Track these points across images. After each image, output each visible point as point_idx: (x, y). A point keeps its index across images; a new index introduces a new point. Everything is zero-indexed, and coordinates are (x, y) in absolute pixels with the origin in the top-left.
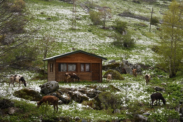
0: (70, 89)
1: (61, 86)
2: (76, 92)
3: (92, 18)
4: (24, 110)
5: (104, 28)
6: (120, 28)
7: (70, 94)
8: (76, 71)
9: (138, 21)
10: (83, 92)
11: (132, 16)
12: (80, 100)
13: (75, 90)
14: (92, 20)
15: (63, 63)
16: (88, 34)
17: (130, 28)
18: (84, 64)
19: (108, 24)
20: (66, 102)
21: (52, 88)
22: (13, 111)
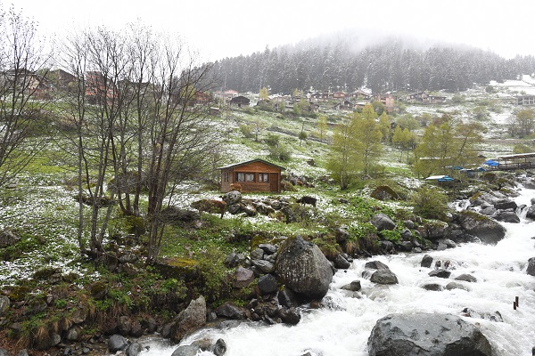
0: (253, 201)
1: (244, 197)
2: (260, 204)
3: (243, 130)
4: (212, 223)
5: (256, 141)
6: (272, 142)
7: (255, 206)
8: (254, 180)
9: (288, 136)
10: (267, 203)
11: (280, 130)
12: (267, 212)
13: (259, 201)
14: (244, 133)
15: (241, 173)
16: (242, 146)
17: (281, 142)
18: (262, 174)
19: (260, 137)
20: (251, 214)
21: (235, 199)
22: (200, 225)
